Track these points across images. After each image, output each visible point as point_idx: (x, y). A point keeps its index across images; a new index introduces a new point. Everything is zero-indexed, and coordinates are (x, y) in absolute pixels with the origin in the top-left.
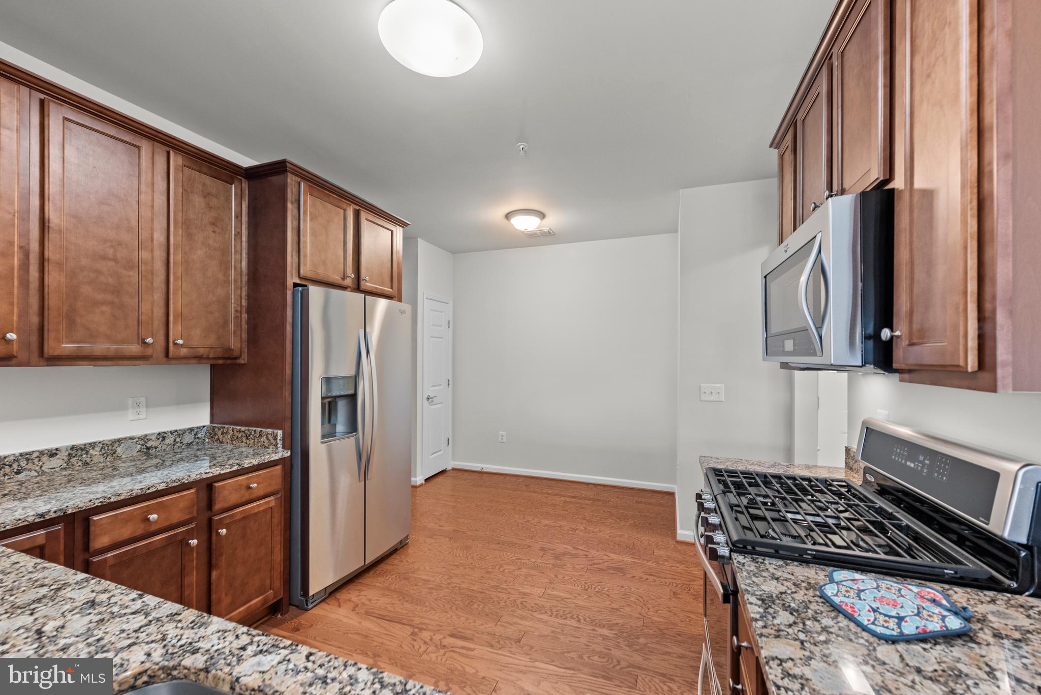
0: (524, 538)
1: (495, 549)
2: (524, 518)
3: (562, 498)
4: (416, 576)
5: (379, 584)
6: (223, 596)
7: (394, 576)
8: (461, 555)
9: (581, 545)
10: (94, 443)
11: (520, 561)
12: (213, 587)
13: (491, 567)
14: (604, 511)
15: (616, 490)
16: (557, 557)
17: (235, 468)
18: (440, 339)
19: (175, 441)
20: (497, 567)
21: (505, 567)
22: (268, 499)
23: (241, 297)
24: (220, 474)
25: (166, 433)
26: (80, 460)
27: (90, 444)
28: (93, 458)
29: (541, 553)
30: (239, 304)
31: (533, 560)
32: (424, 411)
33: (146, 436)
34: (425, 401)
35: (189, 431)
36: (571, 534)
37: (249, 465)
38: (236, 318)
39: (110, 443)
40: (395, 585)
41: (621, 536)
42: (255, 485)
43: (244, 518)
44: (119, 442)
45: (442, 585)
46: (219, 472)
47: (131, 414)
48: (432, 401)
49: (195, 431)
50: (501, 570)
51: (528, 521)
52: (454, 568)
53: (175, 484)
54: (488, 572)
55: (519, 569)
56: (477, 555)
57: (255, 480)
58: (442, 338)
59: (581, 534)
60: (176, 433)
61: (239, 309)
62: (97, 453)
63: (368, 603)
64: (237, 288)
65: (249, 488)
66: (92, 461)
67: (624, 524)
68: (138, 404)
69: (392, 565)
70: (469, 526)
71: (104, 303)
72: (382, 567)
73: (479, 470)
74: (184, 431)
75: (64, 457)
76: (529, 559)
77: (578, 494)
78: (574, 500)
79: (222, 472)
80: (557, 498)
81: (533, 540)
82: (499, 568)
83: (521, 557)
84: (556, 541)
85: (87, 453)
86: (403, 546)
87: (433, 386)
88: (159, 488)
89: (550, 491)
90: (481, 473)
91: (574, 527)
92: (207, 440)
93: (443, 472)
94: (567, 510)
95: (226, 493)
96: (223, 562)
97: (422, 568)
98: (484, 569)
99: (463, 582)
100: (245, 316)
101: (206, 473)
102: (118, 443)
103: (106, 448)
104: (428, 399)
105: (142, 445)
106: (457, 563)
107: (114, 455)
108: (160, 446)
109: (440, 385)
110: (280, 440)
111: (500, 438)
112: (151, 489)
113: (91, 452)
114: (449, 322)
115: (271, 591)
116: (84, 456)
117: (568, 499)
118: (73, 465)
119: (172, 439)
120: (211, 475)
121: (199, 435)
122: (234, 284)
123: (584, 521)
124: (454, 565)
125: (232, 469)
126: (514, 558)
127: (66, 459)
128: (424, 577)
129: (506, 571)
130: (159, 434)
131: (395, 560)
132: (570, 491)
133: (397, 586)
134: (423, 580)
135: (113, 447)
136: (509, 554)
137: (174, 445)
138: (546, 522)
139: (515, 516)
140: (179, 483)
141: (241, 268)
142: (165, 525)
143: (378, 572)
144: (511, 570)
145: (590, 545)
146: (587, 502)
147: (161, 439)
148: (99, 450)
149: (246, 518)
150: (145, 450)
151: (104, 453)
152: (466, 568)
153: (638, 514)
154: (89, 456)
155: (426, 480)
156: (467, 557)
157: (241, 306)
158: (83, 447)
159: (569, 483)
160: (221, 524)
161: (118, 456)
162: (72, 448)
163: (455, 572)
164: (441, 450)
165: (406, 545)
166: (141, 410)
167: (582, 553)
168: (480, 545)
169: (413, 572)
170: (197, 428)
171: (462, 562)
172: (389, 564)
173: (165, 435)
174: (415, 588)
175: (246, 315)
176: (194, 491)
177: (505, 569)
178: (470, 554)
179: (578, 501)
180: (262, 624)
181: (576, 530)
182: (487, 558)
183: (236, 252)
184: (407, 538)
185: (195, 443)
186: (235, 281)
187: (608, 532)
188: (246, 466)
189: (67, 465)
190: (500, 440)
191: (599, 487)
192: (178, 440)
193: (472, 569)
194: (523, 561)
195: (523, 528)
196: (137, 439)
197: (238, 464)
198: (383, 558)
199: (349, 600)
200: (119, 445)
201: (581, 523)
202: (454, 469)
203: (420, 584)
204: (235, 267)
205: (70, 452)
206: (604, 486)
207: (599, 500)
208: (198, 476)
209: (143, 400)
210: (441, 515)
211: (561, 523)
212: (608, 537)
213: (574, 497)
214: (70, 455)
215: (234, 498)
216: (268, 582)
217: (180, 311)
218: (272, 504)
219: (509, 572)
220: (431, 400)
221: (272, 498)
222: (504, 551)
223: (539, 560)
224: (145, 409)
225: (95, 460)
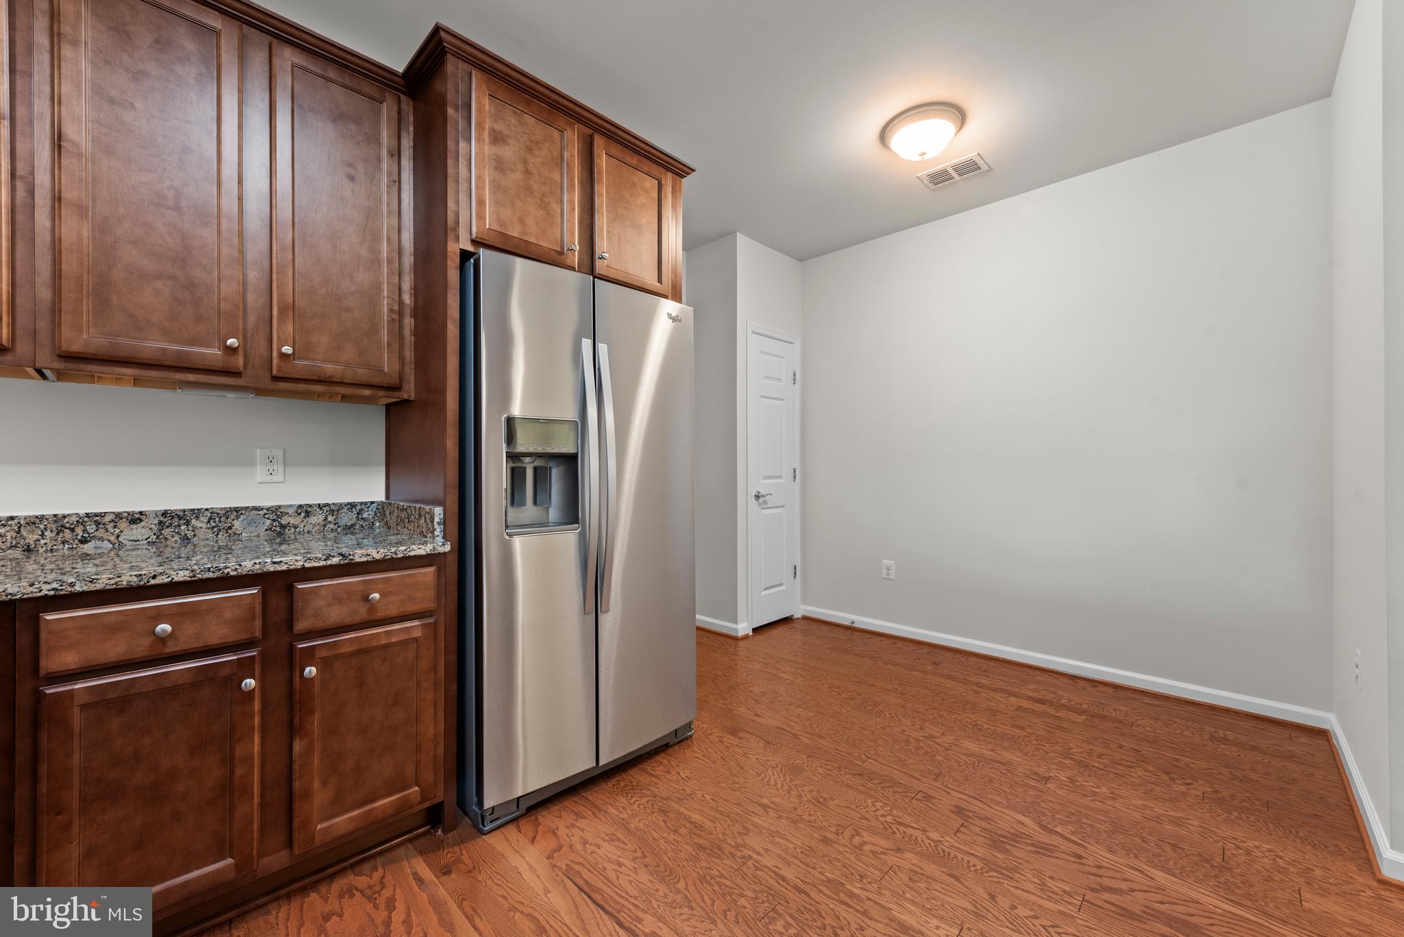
0: (917, 775)
1: (848, 786)
2: (921, 728)
3: (1013, 699)
4: (682, 810)
5: (614, 811)
6: (316, 785)
7: (644, 800)
8: (779, 785)
9: (1063, 823)
10: (198, 510)
11: (901, 828)
12: (296, 767)
13: (833, 829)
14: (1121, 747)
15: (1148, 700)
16: (997, 841)
17: (335, 561)
18: (780, 402)
19: (326, 519)
20: (847, 833)
21: (867, 836)
22: (408, 624)
23: (400, 289)
24: (303, 568)
25: (310, 506)
26: (177, 533)
27: (193, 510)
28: (197, 532)
29: (957, 822)
30: (397, 298)
31: (935, 835)
32: (750, 518)
33: (280, 507)
34: (752, 501)
35: (349, 506)
36: (1033, 788)
37: (365, 559)
38: (391, 321)
39: (223, 512)
40: (640, 821)
41: (1179, 822)
42: (376, 596)
43: (359, 652)
44: (237, 512)
45: (724, 845)
46: (301, 563)
47: (260, 473)
48: (765, 502)
49: (359, 507)
50: (857, 841)
51: (931, 737)
52: (759, 810)
53: (211, 575)
54: (826, 841)
55: (898, 850)
56: (811, 791)
57: (380, 586)
58: (782, 400)
59: (1059, 792)
60: (328, 508)
61: (396, 307)
62: (204, 525)
63: (579, 847)
64: (393, 273)
65: (366, 599)
66: (195, 535)
67: (1183, 788)
68: (271, 459)
69: (651, 775)
70: (807, 724)
71: (159, 277)
72: (635, 775)
73: (848, 623)
74: (341, 507)
75: (153, 526)
76: (925, 831)
77: (1049, 697)
78: (1039, 707)
79: (307, 565)
80: (999, 697)
81: (939, 784)
82: (852, 836)
83: (907, 819)
84: (998, 799)
85: (188, 523)
86: (682, 741)
87: (766, 477)
88: (176, 579)
89: (985, 681)
90: (851, 629)
91: (1042, 770)
92: (378, 524)
93: (787, 620)
94: (1022, 728)
95: (320, 602)
96: (316, 722)
97: (699, 794)
98: (820, 828)
99: (766, 850)
100: (408, 322)
101: (275, 563)
102: (235, 514)
103: (217, 520)
104: (757, 497)
105: (274, 520)
106: (765, 801)
107: (229, 531)
108: (302, 525)
109: (780, 477)
110: (439, 523)
111: (884, 571)
112: (158, 578)
113: (194, 522)
114: (795, 374)
115: (417, 788)
116: (183, 528)
117: (1025, 704)
118: (166, 539)
119: (321, 518)
120: (285, 567)
121: (365, 515)
122: (388, 266)
123: (1068, 762)
124: (760, 805)
125: (329, 562)
126: (889, 819)
127: (155, 528)
128: (696, 817)
129: (867, 848)
130: (300, 506)
131: (658, 766)
132: (1032, 686)
133: (641, 824)
134: (691, 823)
135: (228, 518)
136: (878, 804)
137: (324, 526)
138: (972, 746)
139: (904, 721)
140: (217, 574)
141: (400, 241)
142: (195, 645)
143: (622, 784)
144: (878, 849)
145: (1089, 830)
146: (1073, 716)
147: (303, 514)
148: (205, 521)
149: (364, 651)
150: (278, 529)
151: (214, 527)
152: (780, 817)
153: (1224, 770)
154: (191, 528)
155: (754, 630)
156: (789, 791)
157: (401, 302)
158: (181, 514)
159: (1030, 671)
160: (309, 656)
161: (235, 533)
162: (165, 513)
163: (759, 821)
164: (781, 585)
165: (687, 739)
166: (275, 468)
167: (1065, 846)
168: (821, 770)
169: (680, 801)
170: (362, 503)
171: (777, 800)
172: (646, 772)
173: (309, 509)
174: (672, 837)
175: (413, 320)
176: (256, 591)
177: (865, 843)
178: (796, 786)
179: (1051, 711)
180: (410, 840)
181: (1047, 779)
182: (830, 803)
183: (389, 213)
184: (689, 726)
185: (358, 526)
186: (389, 261)
187: (1139, 802)
188: (358, 560)
189: (157, 538)
190: (884, 575)
191: (1101, 688)
192: (330, 518)
193: (794, 822)
194: (909, 831)
195: (917, 749)
196: (265, 511)
197: (341, 554)
198: (640, 756)
199: (554, 833)
200: (237, 517)
201: (1061, 766)
202: (805, 618)
203: (683, 831)
204: (388, 238)
205: (162, 519)
206: (1116, 687)
207: (1104, 718)
208: (257, 566)
209: (278, 453)
210: (764, 693)
211: (1008, 756)
212: (1138, 816)
213: (1042, 702)
214: (160, 523)
215: (336, 615)
216: (410, 771)
217: (291, 301)
218: (417, 634)
219: (873, 852)
220: (761, 500)
221: (416, 623)
222: (870, 796)
223: (949, 840)
224: (281, 468)
225: (200, 534)
